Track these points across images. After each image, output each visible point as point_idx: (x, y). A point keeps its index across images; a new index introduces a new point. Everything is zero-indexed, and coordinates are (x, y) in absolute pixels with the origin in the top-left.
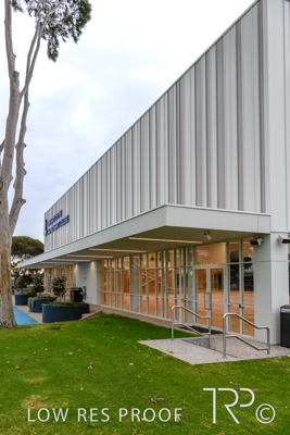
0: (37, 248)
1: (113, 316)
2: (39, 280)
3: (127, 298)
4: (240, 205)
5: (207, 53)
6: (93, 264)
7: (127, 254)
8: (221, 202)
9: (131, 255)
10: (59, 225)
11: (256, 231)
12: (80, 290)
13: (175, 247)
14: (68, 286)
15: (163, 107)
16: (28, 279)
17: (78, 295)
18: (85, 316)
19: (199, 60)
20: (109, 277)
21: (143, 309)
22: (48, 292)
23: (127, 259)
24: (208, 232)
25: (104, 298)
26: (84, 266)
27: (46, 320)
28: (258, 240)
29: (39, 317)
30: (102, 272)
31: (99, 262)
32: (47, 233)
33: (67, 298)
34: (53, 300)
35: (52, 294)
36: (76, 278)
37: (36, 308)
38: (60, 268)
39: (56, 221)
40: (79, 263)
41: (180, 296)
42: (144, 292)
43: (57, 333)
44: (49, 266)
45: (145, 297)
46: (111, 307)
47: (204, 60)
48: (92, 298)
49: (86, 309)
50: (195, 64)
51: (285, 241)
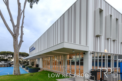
0: (28, 55)
1: (46, 71)
2: (28, 62)
3: (49, 66)
4: (80, 43)
6: (41, 59)
10: (33, 50)
12: (38, 65)
14: (35, 64)
16: (25, 62)
17: (37, 66)
18: (39, 71)
20: (45, 62)
21: (53, 69)
22: (30, 65)
23: (49, 58)
25: (43, 66)
28: (85, 53)
29: (28, 71)
30: (43, 61)
31: (42, 58)
32: (30, 52)
33: (35, 66)
34: (31, 67)
35: (31, 65)
36: (37, 62)
37: (27, 69)
38: (33, 60)
40: (38, 59)
41: (63, 66)
44: (31, 59)
45: (54, 66)
46: (45, 69)
47: (71, 8)
48: (41, 66)
49: (39, 69)
51: (92, 53)
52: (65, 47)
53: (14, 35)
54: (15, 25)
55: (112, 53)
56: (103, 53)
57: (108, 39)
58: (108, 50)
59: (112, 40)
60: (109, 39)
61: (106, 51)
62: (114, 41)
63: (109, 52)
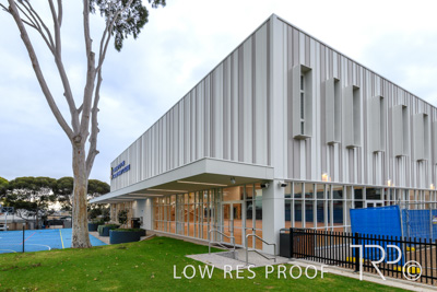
0: (104, 189)
1: (164, 238)
2: (107, 212)
3: (173, 225)
4: (254, 160)
5: (232, 54)
6: (148, 201)
7: (174, 193)
8: (241, 157)
9: (177, 194)
10: (122, 172)
11: (264, 178)
12: (138, 219)
13: (208, 189)
14: (130, 216)
15: (201, 89)
16: (97, 212)
17: (137, 223)
18: (143, 238)
19: (226, 59)
20: (160, 210)
21: (185, 233)
22: (114, 221)
23: (173, 197)
24: (233, 178)
25: (156, 225)
26: (141, 202)
27: (113, 242)
28: (265, 184)
29: (107, 240)
30: (155, 208)
31: (153, 199)
32: (113, 177)
33: (129, 225)
34: (118, 227)
35: (117, 223)
36: (135, 210)
37: (105, 233)
38: (122, 204)
39: (120, 169)
40: (138, 200)
41: (212, 223)
42: (186, 220)
43: (123, 251)
44: (115, 202)
45: (186, 224)
46: (161, 232)
48: (147, 225)
49: (143, 233)
50: (224, 61)
51: (283, 185)
52: (208, 172)
53: (74, 138)
54: (78, 107)
55: (346, 181)
56: (319, 184)
57: (331, 144)
58: (332, 176)
59: (344, 146)
60: (336, 146)
61: (326, 178)
62: (350, 148)
63: (336, 181)
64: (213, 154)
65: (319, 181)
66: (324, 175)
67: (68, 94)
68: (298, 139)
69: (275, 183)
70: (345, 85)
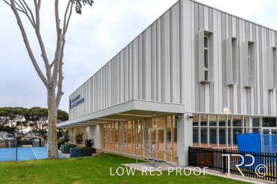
1: (109, 154)
2: (67, 134)
3: (117, 146)
4: (171, 100)
6: (98, 126)
7: (117, 121)
8: (163, 99)
10: (78, 103)
11: (177, 112)
12: (91, 141)
14: (84, 138)
17: (89, 143)
18: (93, 155)
20: (107, 134)
21: (125, 151)
23: (117, 124)
24: (155, 112)
25: (104, 145)
26: (93, 127)
27: (72, 156)
28: (178, 116)
29: (68, 156)
30: (103, 131)
31: (101, 125)
32: (70, 107)
33: (83, 145)
34: (75, 146)
35: (75, 143)
36: (88, 133)
37: (66, 151)
38: (78, 128)
39: (76, 101)
40: (90, 126)
42: (125, 142)
44: (72, 127)
46: (107, 150)
48: (97, 145)
49: (94, 151)
50: (151, 25)
51: (191, 117)
54: (50, 64)
55: (244, 113)
56: (220, 115)
57: (231, 86)
58: (232, 109)
59: (242, 86)
60: (235, 87)
61: (227, 111)
62: (247, 88)
63: (236, 113)
64: (144, 97)
65: (221, 113)
66: (225, 109)
67: (44, 55)
68: (203, 83)
69: (185, 116)
70: (242, 41)
